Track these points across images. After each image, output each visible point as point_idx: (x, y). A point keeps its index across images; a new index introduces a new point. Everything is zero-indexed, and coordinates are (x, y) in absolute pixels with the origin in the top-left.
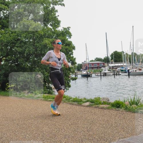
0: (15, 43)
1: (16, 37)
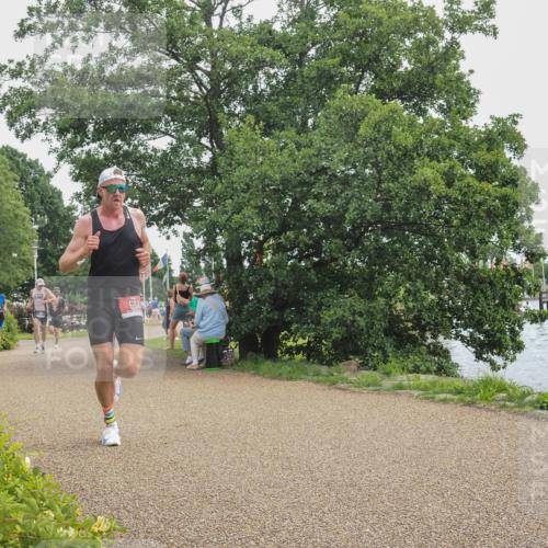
0: (310, 185)
1: (314, 159)
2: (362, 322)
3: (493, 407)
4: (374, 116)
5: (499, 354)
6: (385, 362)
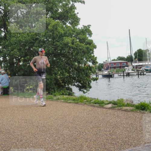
1: (35, 36)
3: (83, 104)
5: (85, 89)
6: (54, 92)
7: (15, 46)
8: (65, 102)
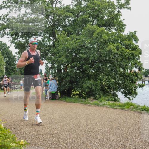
0: (80, 50)
1: (81, 43)
2: (94, 87)
3: (129, 110)
4: (97, 31)
5: (131, 96)
6: (100, 98)
7: (63, 53)
8: (111, 108)
